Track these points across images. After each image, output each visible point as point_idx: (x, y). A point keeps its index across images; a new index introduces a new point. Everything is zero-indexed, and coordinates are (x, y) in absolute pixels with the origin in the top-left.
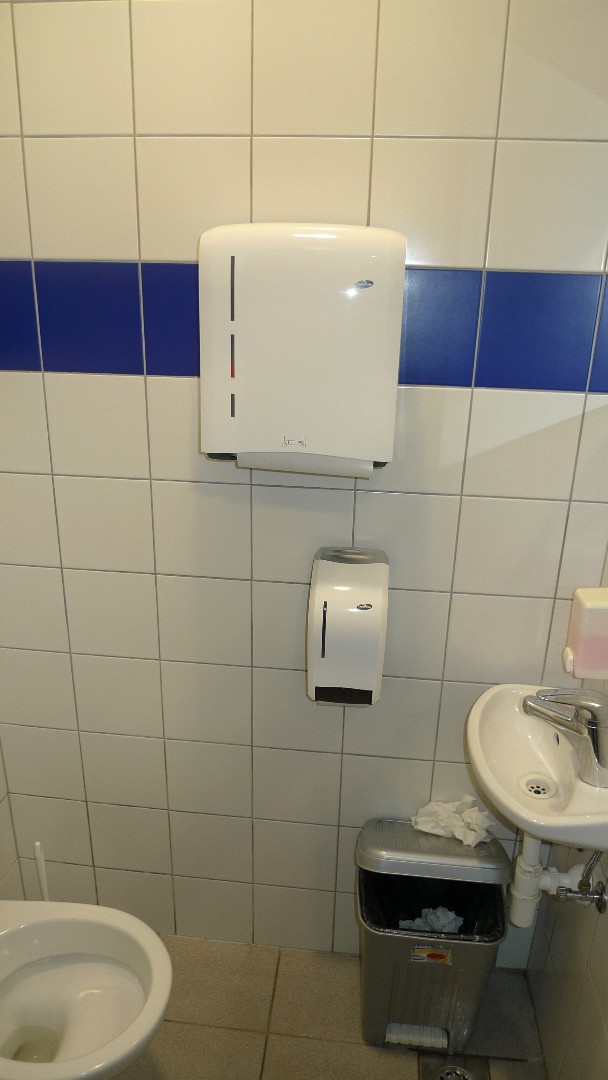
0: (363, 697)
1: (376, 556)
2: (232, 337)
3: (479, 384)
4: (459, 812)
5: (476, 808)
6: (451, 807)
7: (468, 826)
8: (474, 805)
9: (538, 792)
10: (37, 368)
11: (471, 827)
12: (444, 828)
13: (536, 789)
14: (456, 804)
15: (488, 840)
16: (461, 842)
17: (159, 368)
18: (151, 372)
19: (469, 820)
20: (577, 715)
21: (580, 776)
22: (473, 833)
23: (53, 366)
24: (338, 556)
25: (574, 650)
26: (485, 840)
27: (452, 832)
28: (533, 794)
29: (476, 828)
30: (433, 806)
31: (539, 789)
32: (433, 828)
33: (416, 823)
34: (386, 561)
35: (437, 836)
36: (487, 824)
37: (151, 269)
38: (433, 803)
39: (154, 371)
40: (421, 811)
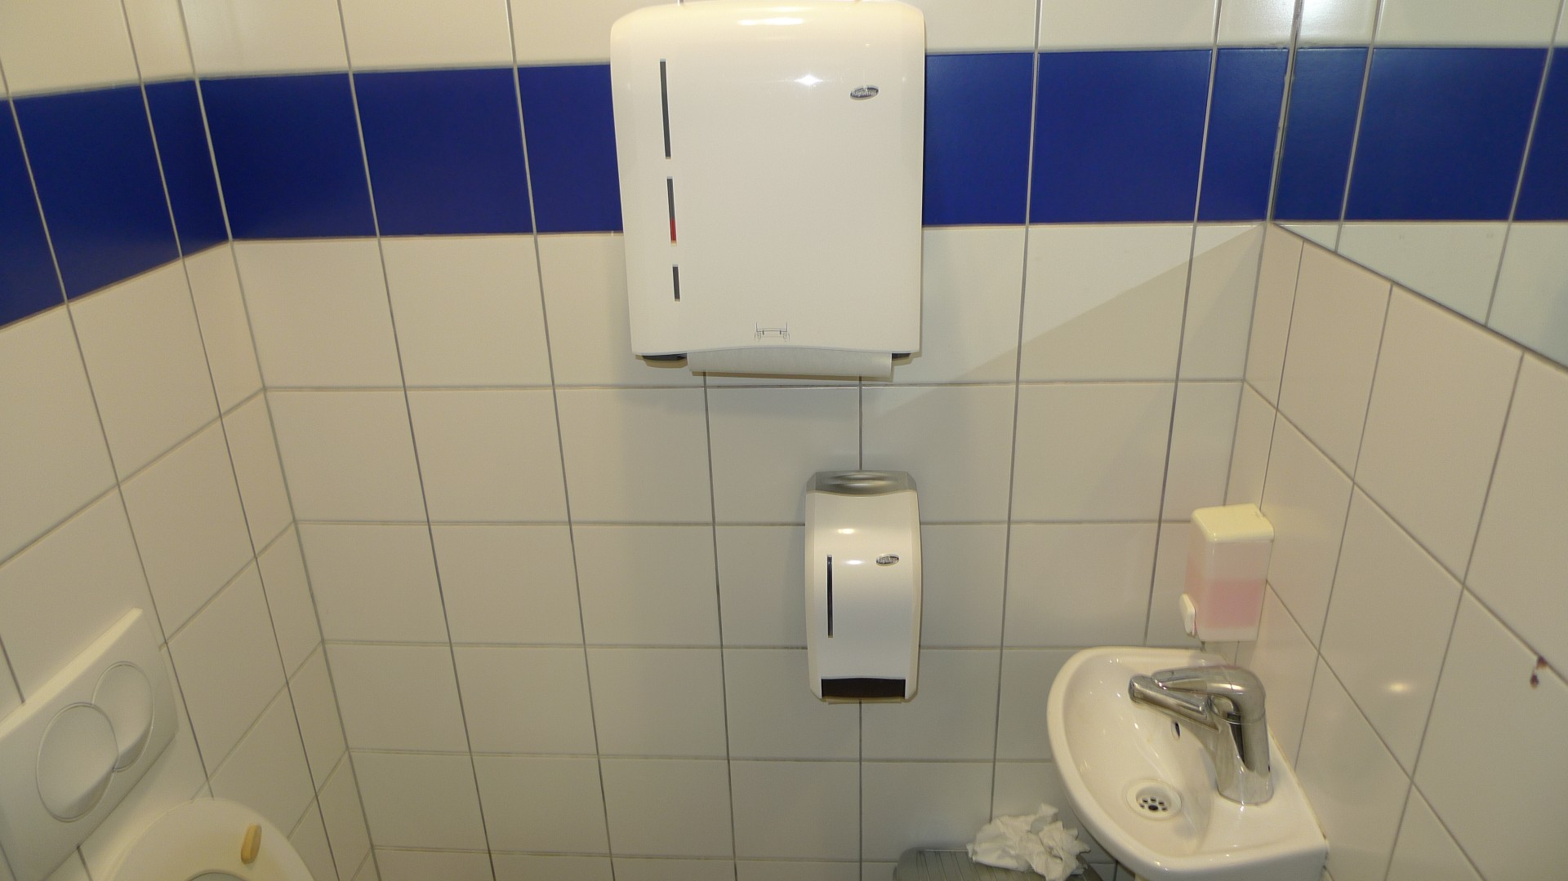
0: (892, 689)
1: (898, 480)
2: (670, 182)
3: (1035, 220)
4: (1034, 830)
5: (1060, 824)
6: (1023, 823)
7: (1050, 852)
8: (1055, 818)
9: (1153, 808)
10: (369, 232)
11: (1055, 852)
12: (1017, 857)
13: (1150, 803)
14: (1031, 818)
15: (1081, 872)
16: (1042, 877)
17: (557, 221)
18: (544, 228)
19: (1051, 843)
20: (1210, 705)
21: (1219, 788)
22: (1059, 861)
23: (394, 228)
24: (838, 484)
25: (1196, 599)
26: (1077, 872)
27: (1027, 862)
28: (1146, 811)
29: (1062, 854)
30: (999, 825)
31: (1157, 804)
32: (999, 857)
33: (975, 852)
34: (912, 485)
35: (1006, 870)
36: (1078, 847)
37: (535, 76)
38: (997, 822)
39: (547, 227)
40: (980, 836)
